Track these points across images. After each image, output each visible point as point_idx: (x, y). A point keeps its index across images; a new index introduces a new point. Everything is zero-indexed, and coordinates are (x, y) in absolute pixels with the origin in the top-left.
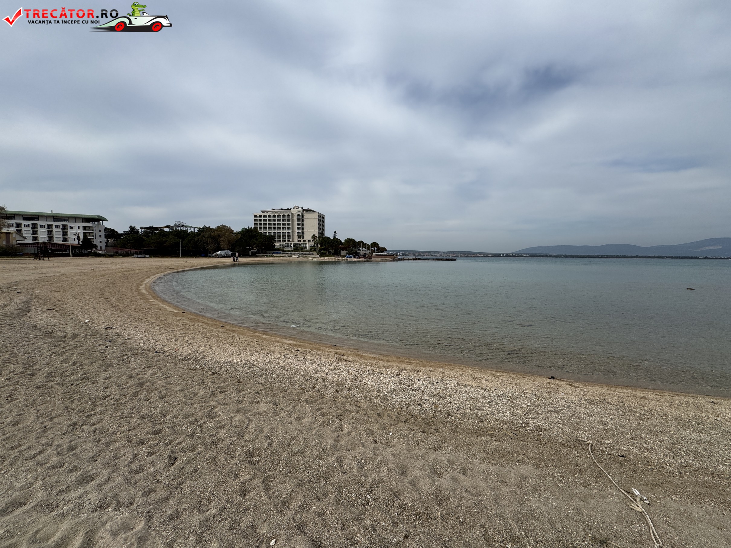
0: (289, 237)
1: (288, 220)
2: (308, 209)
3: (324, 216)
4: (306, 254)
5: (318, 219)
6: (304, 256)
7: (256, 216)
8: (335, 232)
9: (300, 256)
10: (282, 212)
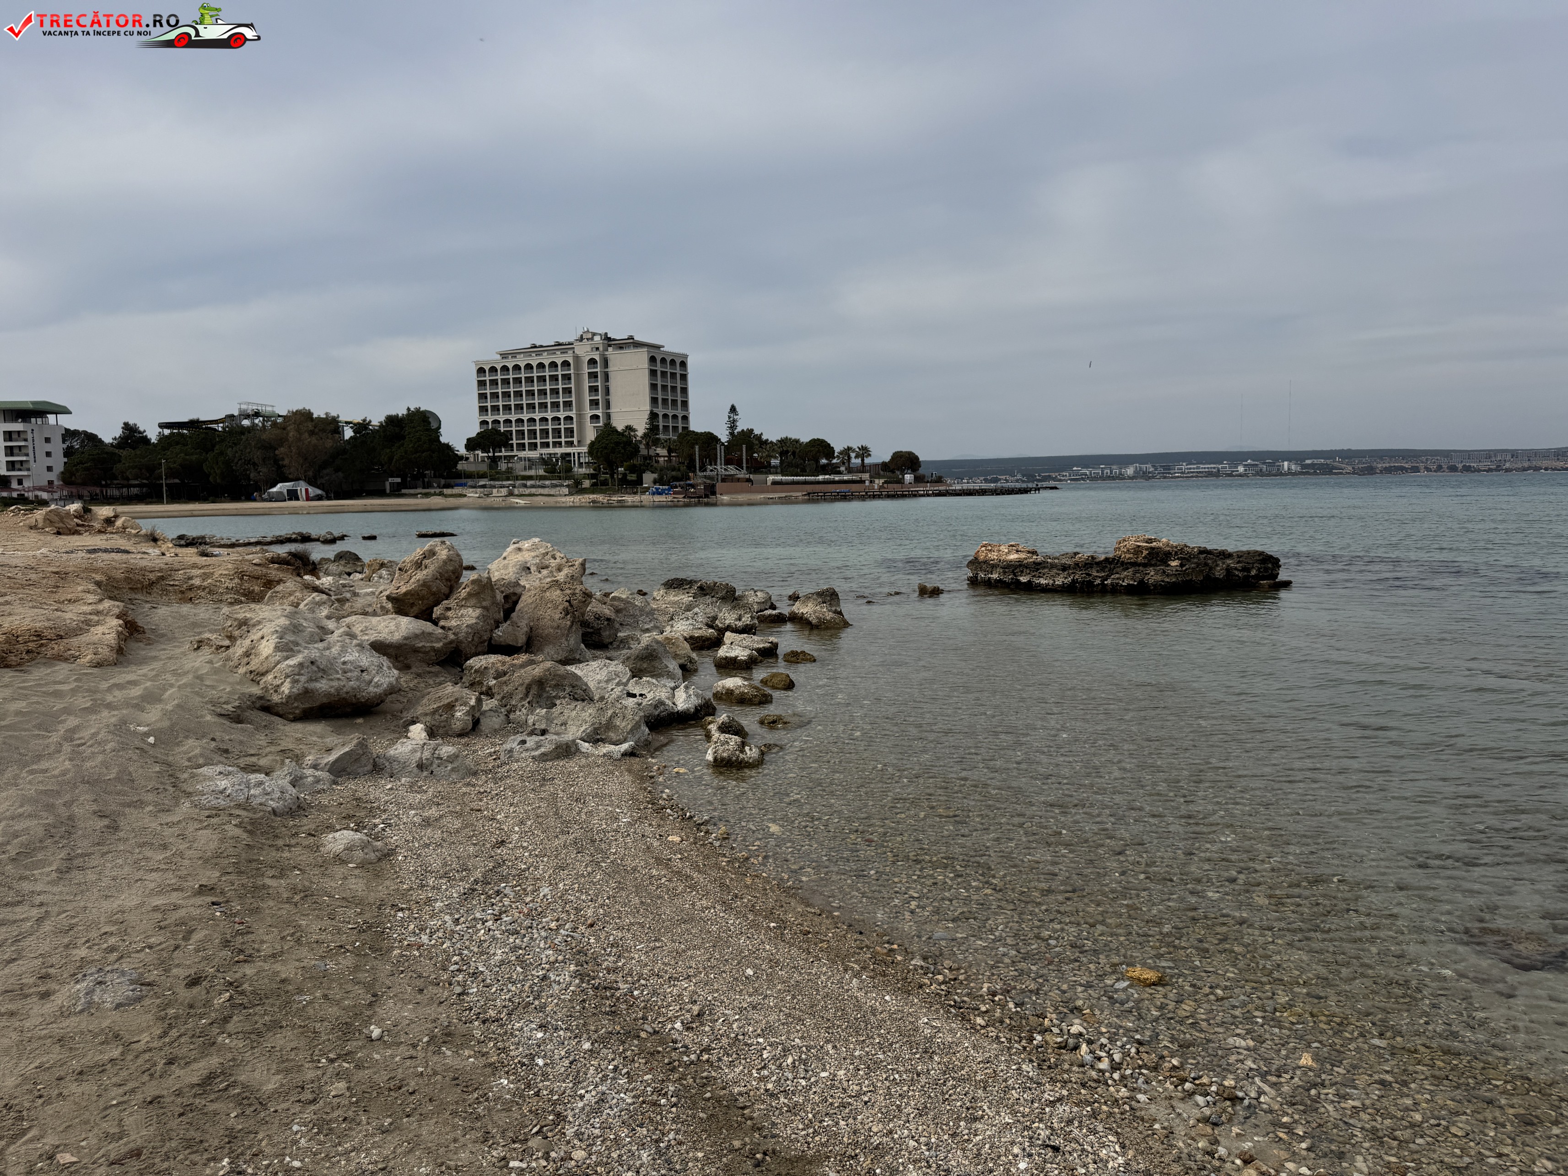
1: (567, 378)
2: (631, 338)
3: (686, 356)
5: (646, 373)
7: (481, 371)
8: (733, 409)
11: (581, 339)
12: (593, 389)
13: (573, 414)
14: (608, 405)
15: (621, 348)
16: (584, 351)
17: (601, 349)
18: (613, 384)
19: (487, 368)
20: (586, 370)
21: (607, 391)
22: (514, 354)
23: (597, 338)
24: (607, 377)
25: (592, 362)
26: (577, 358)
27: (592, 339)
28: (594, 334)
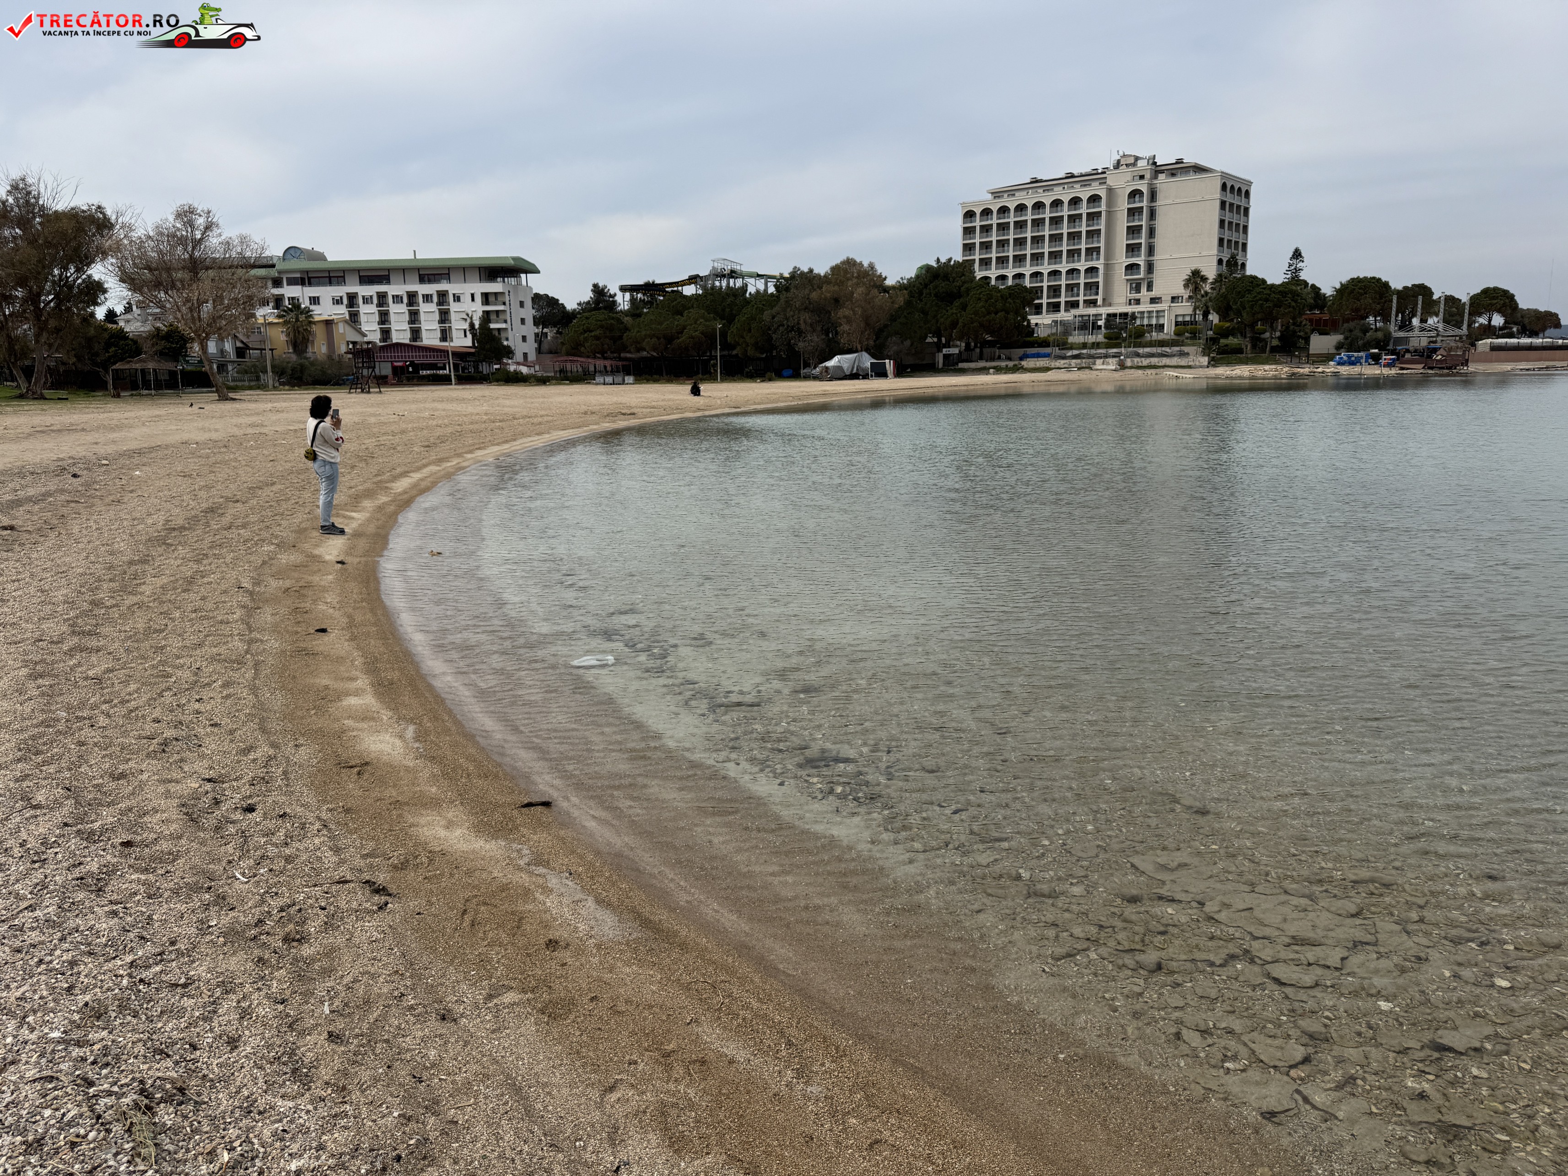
0: (1092, 287)
1: (1093, 217)
2: (1179, 161)
3: (1249, 183)
4: (1152, 355)
5: (1217, 204)
6: (1145, 362)
7: (969, 215)
8: (1297, 255)
9: (1129, 363)
10: (1071, 185)
11: (1117, 165)
12: (1133, 231)
13: (1100, 264)
14: (1151, 250)
15: (1173, 175)
16: (1122, 182)
17: (1148, 176)
18: (1161, 224)
19: (978, 211)
20: (1123, 205)
21: (1152, 232)
22: (1011, 191)
23: (1140, 163)
24: (1152, 214)
25: (1135, 194)
26: (1110, 191)
27: (1134, 164)
28: (1137, 159)
